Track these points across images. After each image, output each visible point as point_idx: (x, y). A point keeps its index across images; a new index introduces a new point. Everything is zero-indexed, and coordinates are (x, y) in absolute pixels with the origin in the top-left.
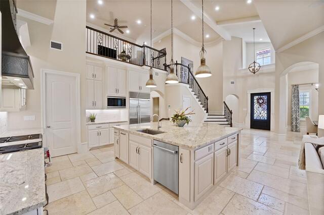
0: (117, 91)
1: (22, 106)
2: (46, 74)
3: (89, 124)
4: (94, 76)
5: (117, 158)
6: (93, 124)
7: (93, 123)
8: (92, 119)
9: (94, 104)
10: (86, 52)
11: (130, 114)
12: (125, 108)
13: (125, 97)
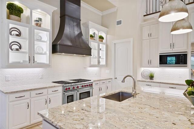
0: (172, 46)
2: (115, 44)
6: (145, 81)
9: (150, 62)
10: (144, 16)
12: (186, 66)
13: (186, 52)
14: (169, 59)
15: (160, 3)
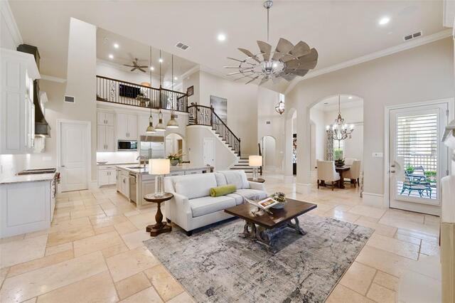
2: (61, 123)
4: (106, 122)
5: (118, 191)
6: (103, 165)
9: (106, 147)
12: (137, 151)
15: (111, 94)
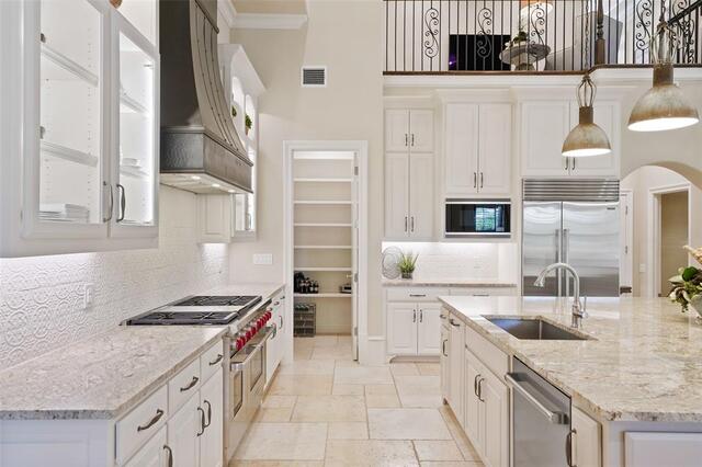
0: (478, 179)
1: (236, 232)
3: (390, 285)
4: (409, 140)
5: (445, 402)
6: (408, 285)
7: (408, 281)
8: (407, 271)
9: (409, 225)
10: (384, 73)
11: (525, 261)
12: (508, 237)
13: (509, 200)
14: (480, 214)
15: (425, 48)
